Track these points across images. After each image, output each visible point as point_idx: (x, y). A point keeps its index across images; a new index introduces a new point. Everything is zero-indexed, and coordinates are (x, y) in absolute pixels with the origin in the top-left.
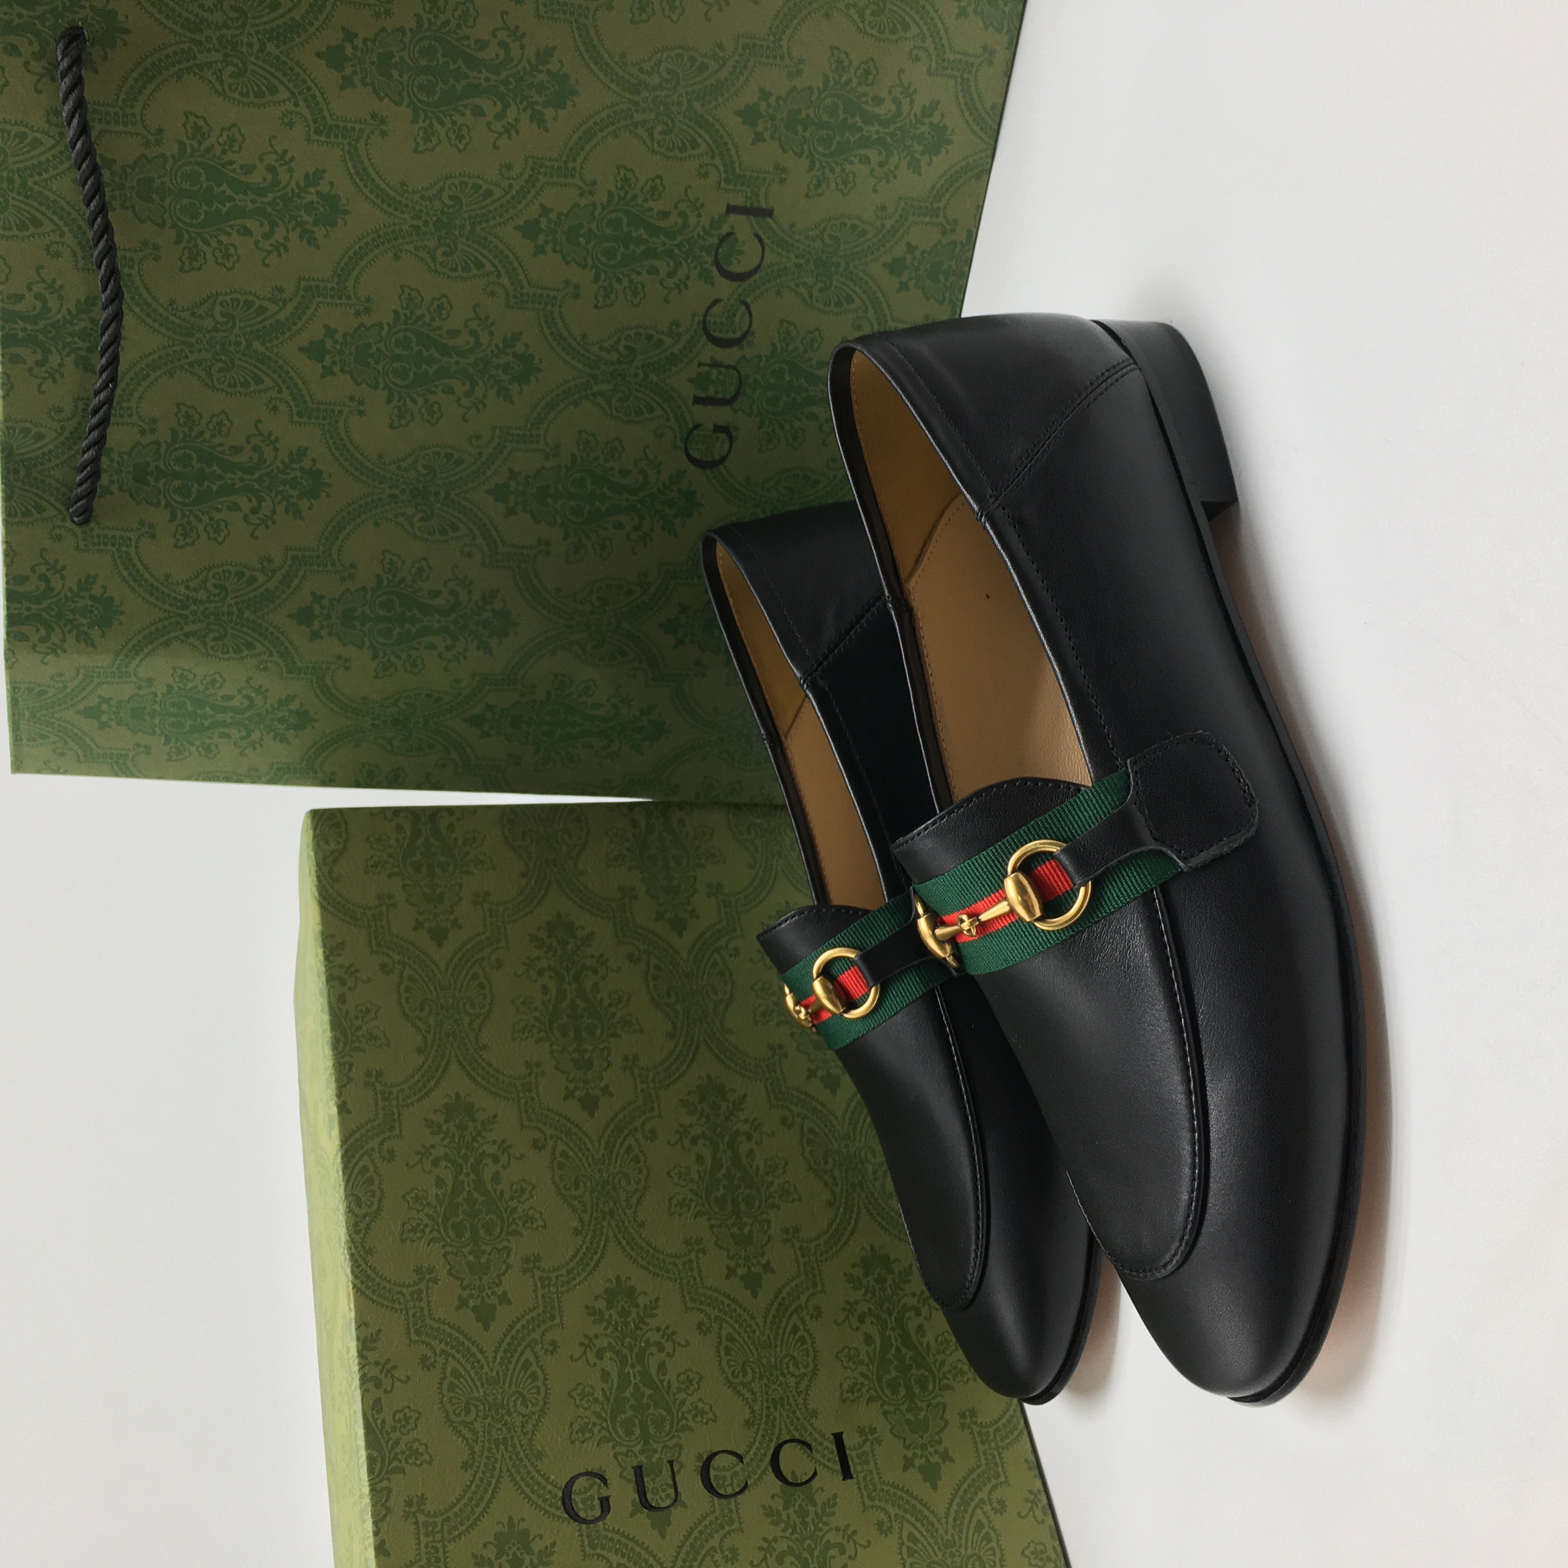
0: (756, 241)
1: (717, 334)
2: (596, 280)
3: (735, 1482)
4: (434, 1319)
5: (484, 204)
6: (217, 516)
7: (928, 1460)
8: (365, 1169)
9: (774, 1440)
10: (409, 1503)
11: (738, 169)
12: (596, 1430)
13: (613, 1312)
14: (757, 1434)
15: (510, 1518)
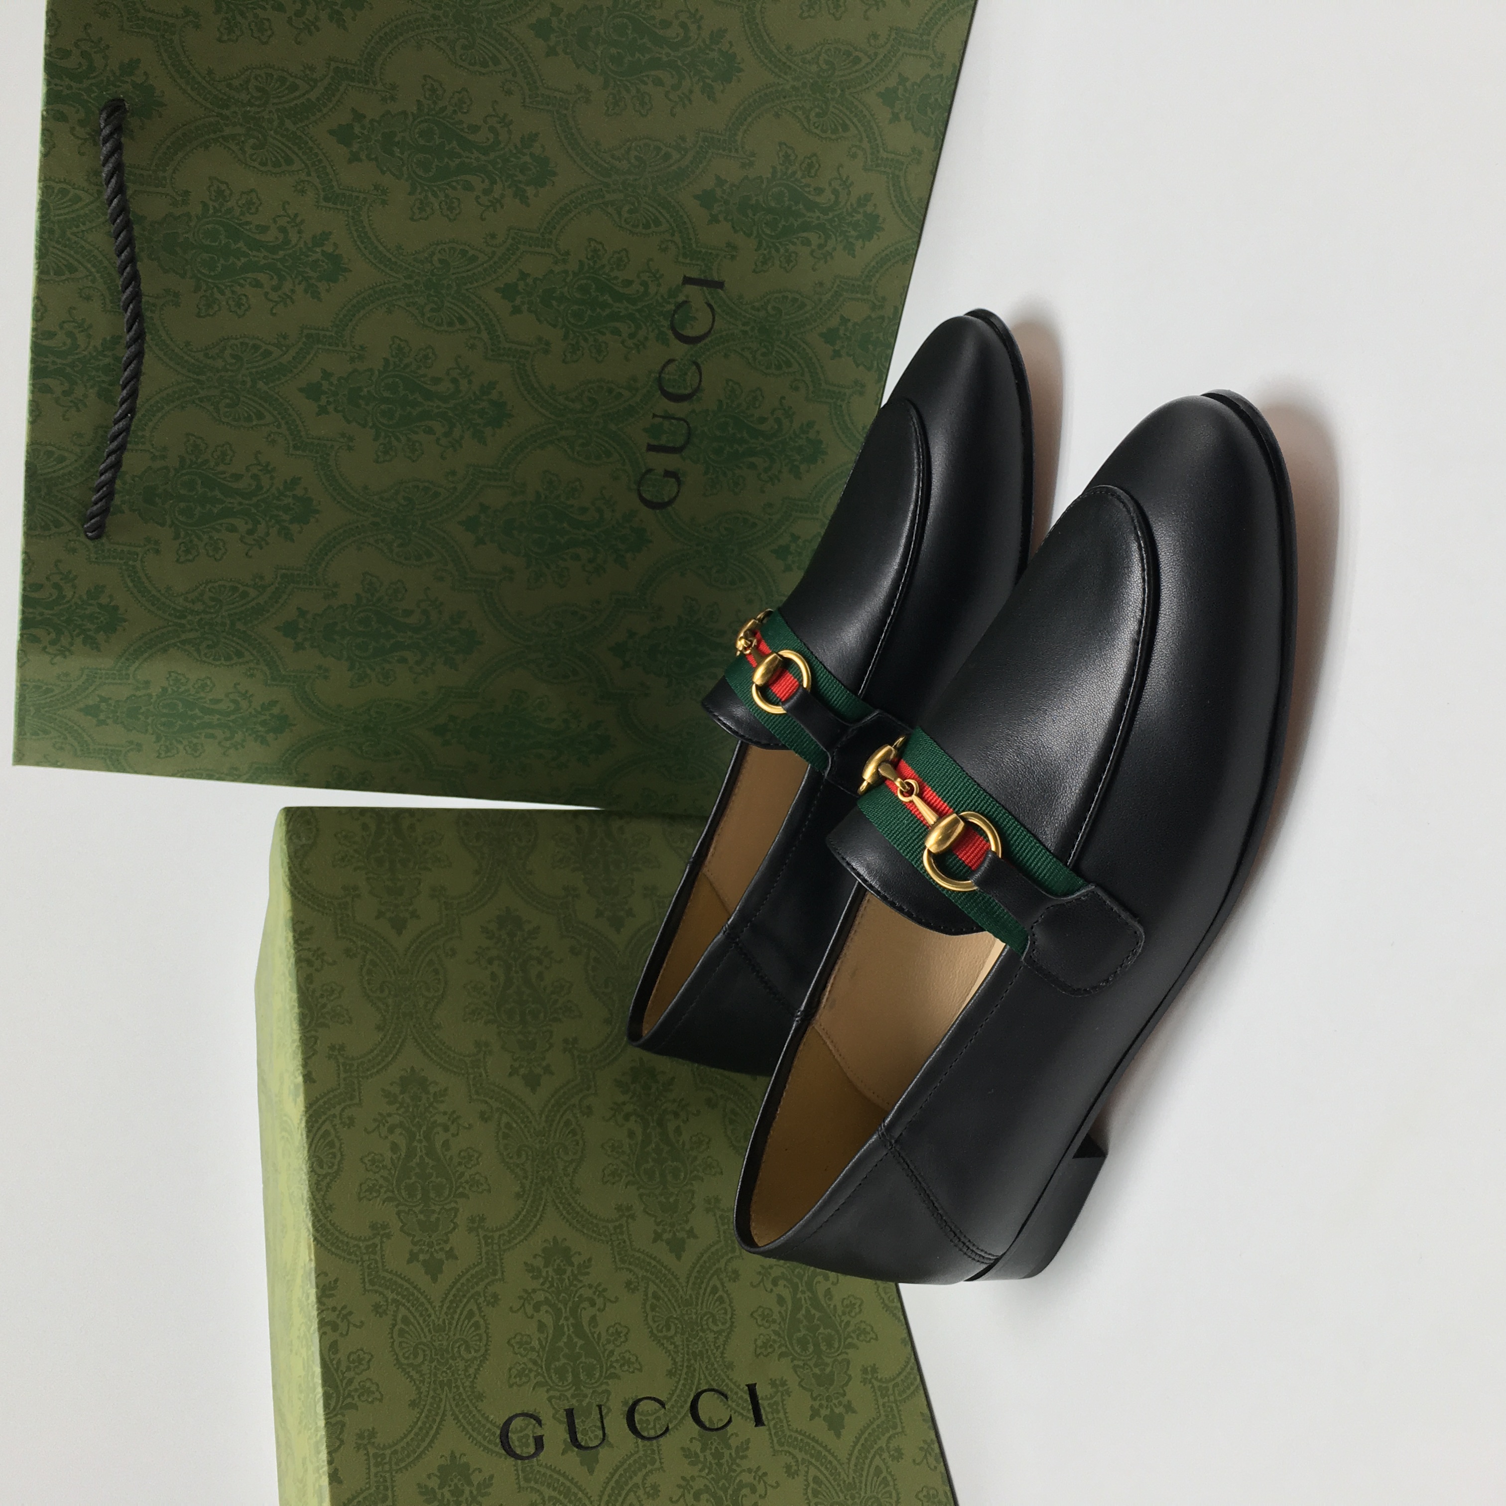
0: (709, 310)
1: (671, 390)
2: (566, 337)
3: (658, 1426)
4: (387, 1271)
5: (469, 267)
6: (216, 536)
7: (832, 1410)
8: (327, 1133)
9: (694, 1389)
10: (360, 1436)
11: (694, 246)
12: (532, 1375)
13: (550, 1269)
14: (678, 1382)
15: (452, 1452)
